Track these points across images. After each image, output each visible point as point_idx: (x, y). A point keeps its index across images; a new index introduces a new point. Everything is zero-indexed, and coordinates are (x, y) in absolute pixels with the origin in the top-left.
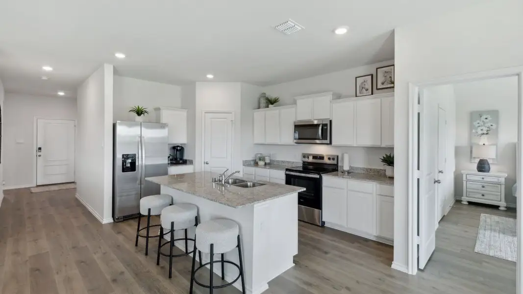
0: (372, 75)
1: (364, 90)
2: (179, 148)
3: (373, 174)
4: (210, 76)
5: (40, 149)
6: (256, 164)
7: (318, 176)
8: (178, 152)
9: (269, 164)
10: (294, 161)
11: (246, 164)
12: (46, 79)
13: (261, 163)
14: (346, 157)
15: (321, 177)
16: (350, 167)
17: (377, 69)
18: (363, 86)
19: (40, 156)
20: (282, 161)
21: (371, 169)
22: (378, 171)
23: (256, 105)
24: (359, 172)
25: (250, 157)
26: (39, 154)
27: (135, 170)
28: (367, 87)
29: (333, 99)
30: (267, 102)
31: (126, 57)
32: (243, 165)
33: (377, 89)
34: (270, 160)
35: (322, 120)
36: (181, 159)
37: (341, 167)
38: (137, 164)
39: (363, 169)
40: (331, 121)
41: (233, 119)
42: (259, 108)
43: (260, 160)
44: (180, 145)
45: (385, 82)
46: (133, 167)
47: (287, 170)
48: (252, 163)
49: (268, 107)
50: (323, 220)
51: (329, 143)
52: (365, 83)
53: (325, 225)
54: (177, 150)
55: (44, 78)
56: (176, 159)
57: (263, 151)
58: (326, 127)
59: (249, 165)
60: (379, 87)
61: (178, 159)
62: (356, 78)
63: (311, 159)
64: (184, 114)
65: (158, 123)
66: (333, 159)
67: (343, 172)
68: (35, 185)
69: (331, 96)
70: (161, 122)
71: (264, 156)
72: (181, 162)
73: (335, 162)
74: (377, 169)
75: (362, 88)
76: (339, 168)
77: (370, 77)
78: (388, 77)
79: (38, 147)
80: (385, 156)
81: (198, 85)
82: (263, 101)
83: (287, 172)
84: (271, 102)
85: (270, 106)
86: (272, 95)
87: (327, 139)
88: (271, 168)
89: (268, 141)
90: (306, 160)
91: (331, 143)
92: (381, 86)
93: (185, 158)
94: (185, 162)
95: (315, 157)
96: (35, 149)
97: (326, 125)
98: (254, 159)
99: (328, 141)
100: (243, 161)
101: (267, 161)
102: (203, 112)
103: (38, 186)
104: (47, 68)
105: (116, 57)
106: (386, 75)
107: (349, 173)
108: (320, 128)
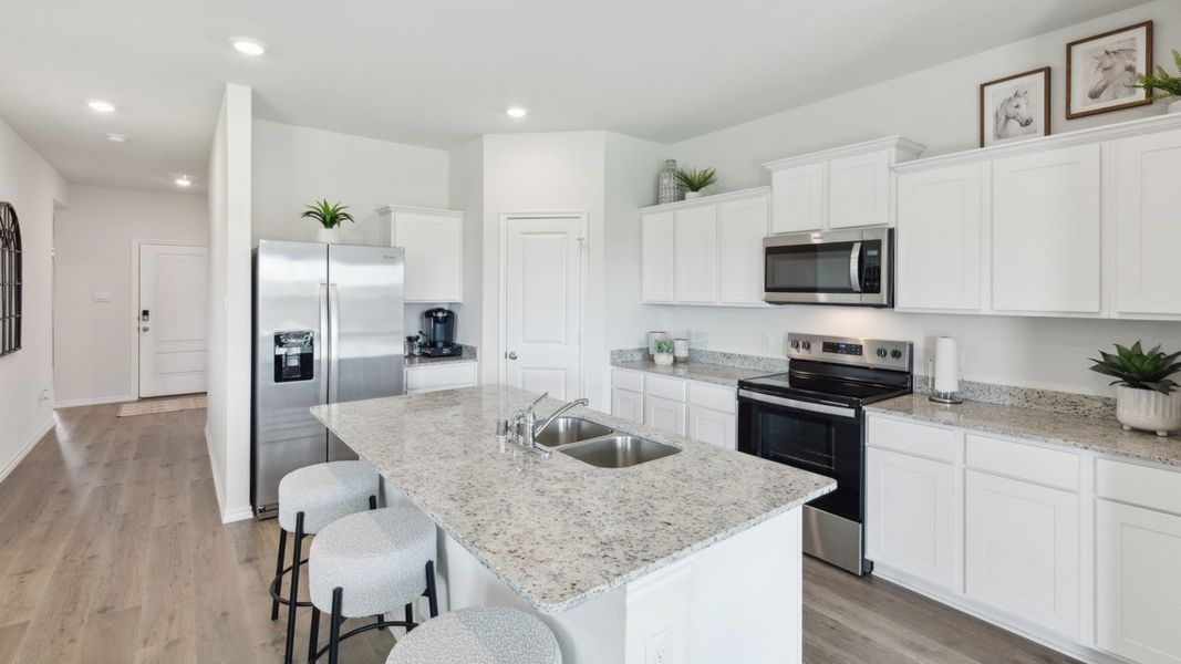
0: (1048, 71)
1: (1014, 125)
2: (440, 315)
3: (1050, 408)
4: (516, 113)
5: (146, 313)
6: (649, 360)
7: (850, 413)
8: (438, 325)
9: (686, 361)
10: (760, 354)
11: (620, 359)
12: (120, 140)
13: (663, 359)
14: (946, 350)
15: (860, 416)
16: (961, 383)
17: (1069, 46)
18: (1011, 111)
19: (145, 330)
20: (725, 355)
21: (1041, 394)
22: (1074, 403)
23: (650, 195)
24: (995, 400)
25: (633, 342)
26: (143, 324)
27: (311, 377)
28: (1024, 113)
29: (897, 162)
30: (679, 187)
31: (267, 52)
32: (613, 364)
33: (1070, 117)
34: (689, 350)
35: (862, 228)
36: (448, 343)
37: (925, 380)
38: (316, 357)
39: (1011, 391)
40: (891, 232)
41: (584, 234)
42: (657, 202)
43: (660, 349)
44: (446, 308)
45: (1105, 87)
46: (306, 367)
47: (742, 384)
48: (638, 357)
49: (683, 198)
50: (869, 556)
51: (885, 302)
52: (1021, 101)
53: (873, 573)
54: (437, 320)
55: (116, 138)
56: (433, 344)
57: (670, 326)
58: (875, 253)
59: (628, 364)
60: (1076, 108)
61: (440, 345)
62: (982, 86)
63: (816, 354)
64: (454, 224)
65: (384, 248)
66: (896, 354)
67: (935, 398)
68: (136, 398)
69: (893, 150)
70: (393, 245)
71: (672, 336)
72: (446, 351)
73: (902, 365)
74: (1070, 395)
75: (1008, 118)
76: (916, 385)
77: (1041, 76)
78: (1119, 68)
79: (143, 308)
80: (1115, 352)
81: (489, 143)
82: (669, 182)
83: (744, 393)
84: (693, 184)
85: (689, 195)
86: (694, 166)
87: (877, 290)
88: (691, 374)
89: (685, 296)
90: (801, 354)
91: (891, 304)
92: (1085, 104)
93: (459, 340)
94: (456, 352)
95: (831, 346)
96: (136, 313)
97: (876, 244)
98: (645, 346)
99: (883, 297)
100: (612, 353)
101: (682, 353)
102: (503, 218)
103: (142, 400)
104: (102, 107)
105: (236, 51)
106: (1108, 63)
107: (956, 401)
108: (855, 254)
